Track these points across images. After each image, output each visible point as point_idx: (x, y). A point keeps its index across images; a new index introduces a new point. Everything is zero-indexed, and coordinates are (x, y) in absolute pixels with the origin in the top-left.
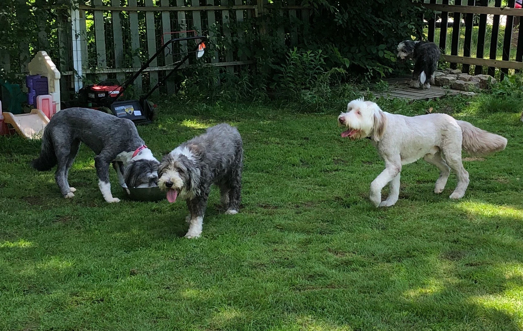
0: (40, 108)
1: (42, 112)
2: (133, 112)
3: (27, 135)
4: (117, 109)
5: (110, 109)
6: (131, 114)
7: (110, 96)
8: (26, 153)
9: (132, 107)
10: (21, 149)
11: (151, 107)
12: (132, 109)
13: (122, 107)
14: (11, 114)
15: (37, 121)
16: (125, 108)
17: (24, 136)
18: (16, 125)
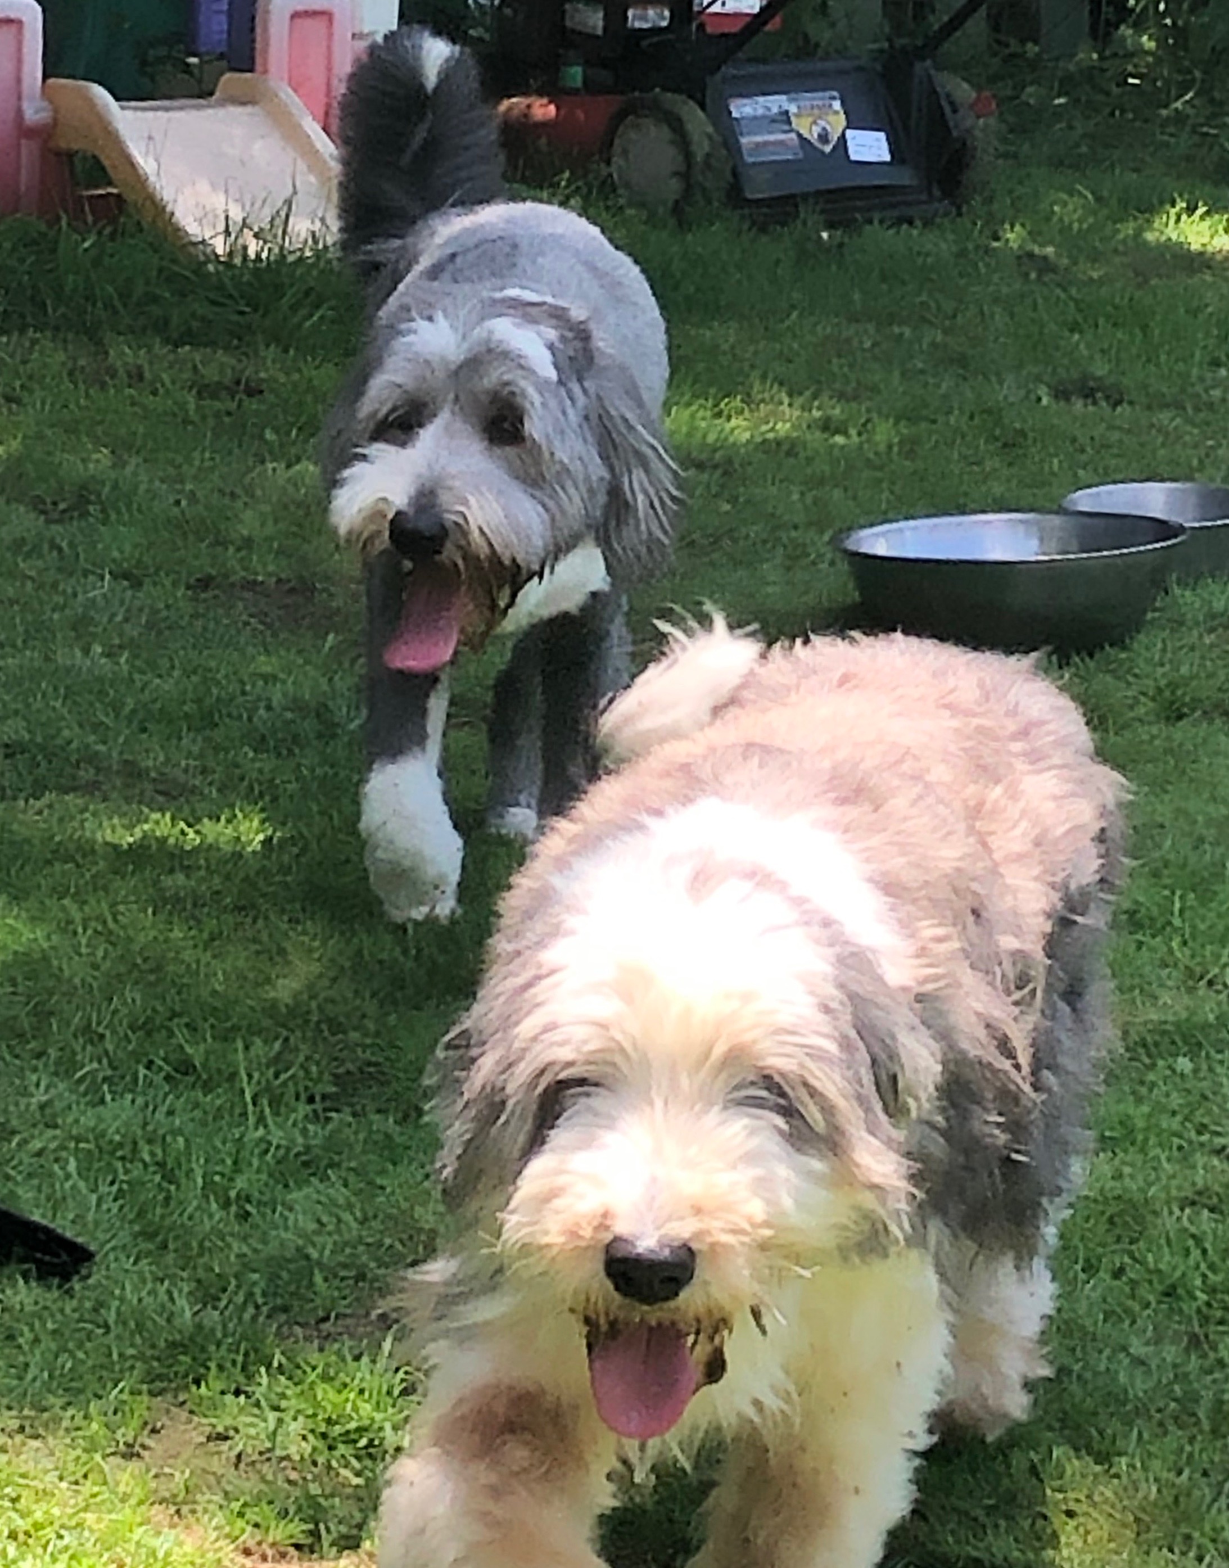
0: (273, 68)
1: (287, 94)
2: (843, 137)
3: (193, 229)
4: (742, 108)
5: (703, 106)
6: (828, 149)
7: (701, 26)
8: (188, 337)
9: (837, 105)
10: (155, 310)
11: (955, 111)
12: (836, 122)
13: (775, 103)
14: (100, 93)
15: (258, 146)
16: (793, 109)
17: (178, 229)
18: (131, 164)
